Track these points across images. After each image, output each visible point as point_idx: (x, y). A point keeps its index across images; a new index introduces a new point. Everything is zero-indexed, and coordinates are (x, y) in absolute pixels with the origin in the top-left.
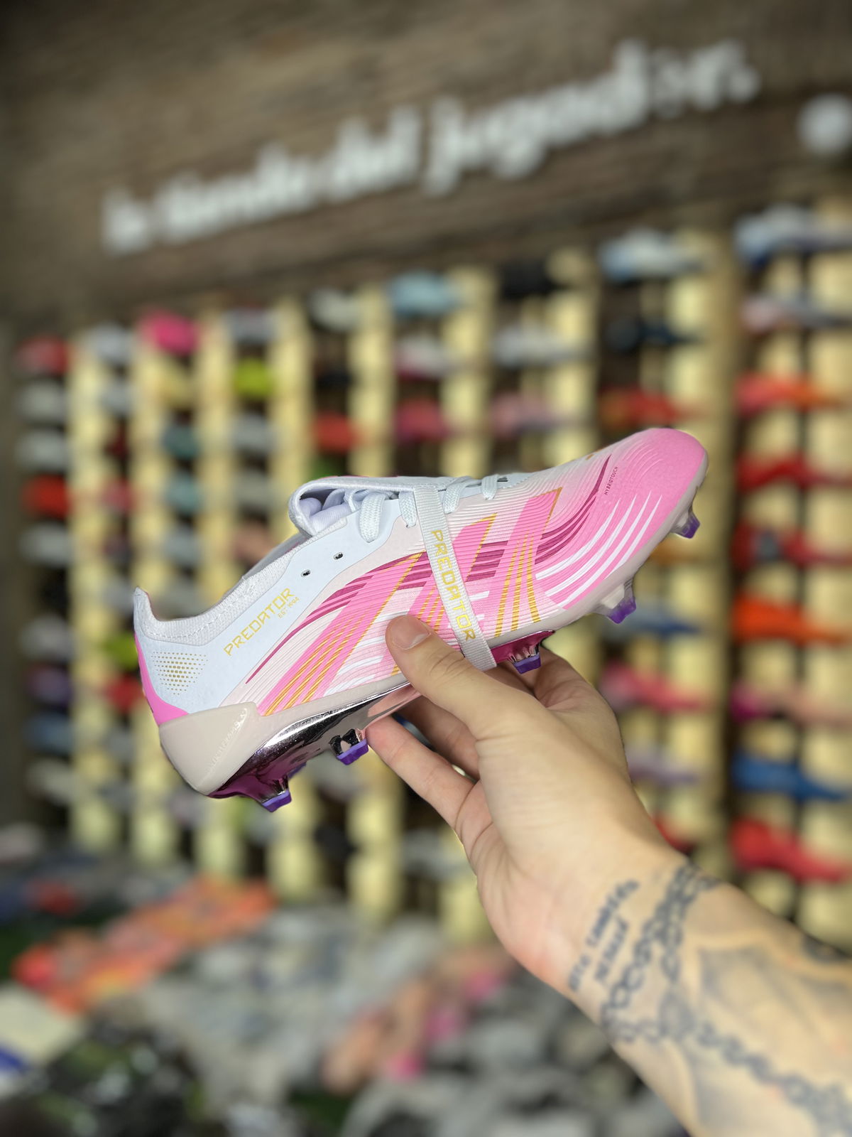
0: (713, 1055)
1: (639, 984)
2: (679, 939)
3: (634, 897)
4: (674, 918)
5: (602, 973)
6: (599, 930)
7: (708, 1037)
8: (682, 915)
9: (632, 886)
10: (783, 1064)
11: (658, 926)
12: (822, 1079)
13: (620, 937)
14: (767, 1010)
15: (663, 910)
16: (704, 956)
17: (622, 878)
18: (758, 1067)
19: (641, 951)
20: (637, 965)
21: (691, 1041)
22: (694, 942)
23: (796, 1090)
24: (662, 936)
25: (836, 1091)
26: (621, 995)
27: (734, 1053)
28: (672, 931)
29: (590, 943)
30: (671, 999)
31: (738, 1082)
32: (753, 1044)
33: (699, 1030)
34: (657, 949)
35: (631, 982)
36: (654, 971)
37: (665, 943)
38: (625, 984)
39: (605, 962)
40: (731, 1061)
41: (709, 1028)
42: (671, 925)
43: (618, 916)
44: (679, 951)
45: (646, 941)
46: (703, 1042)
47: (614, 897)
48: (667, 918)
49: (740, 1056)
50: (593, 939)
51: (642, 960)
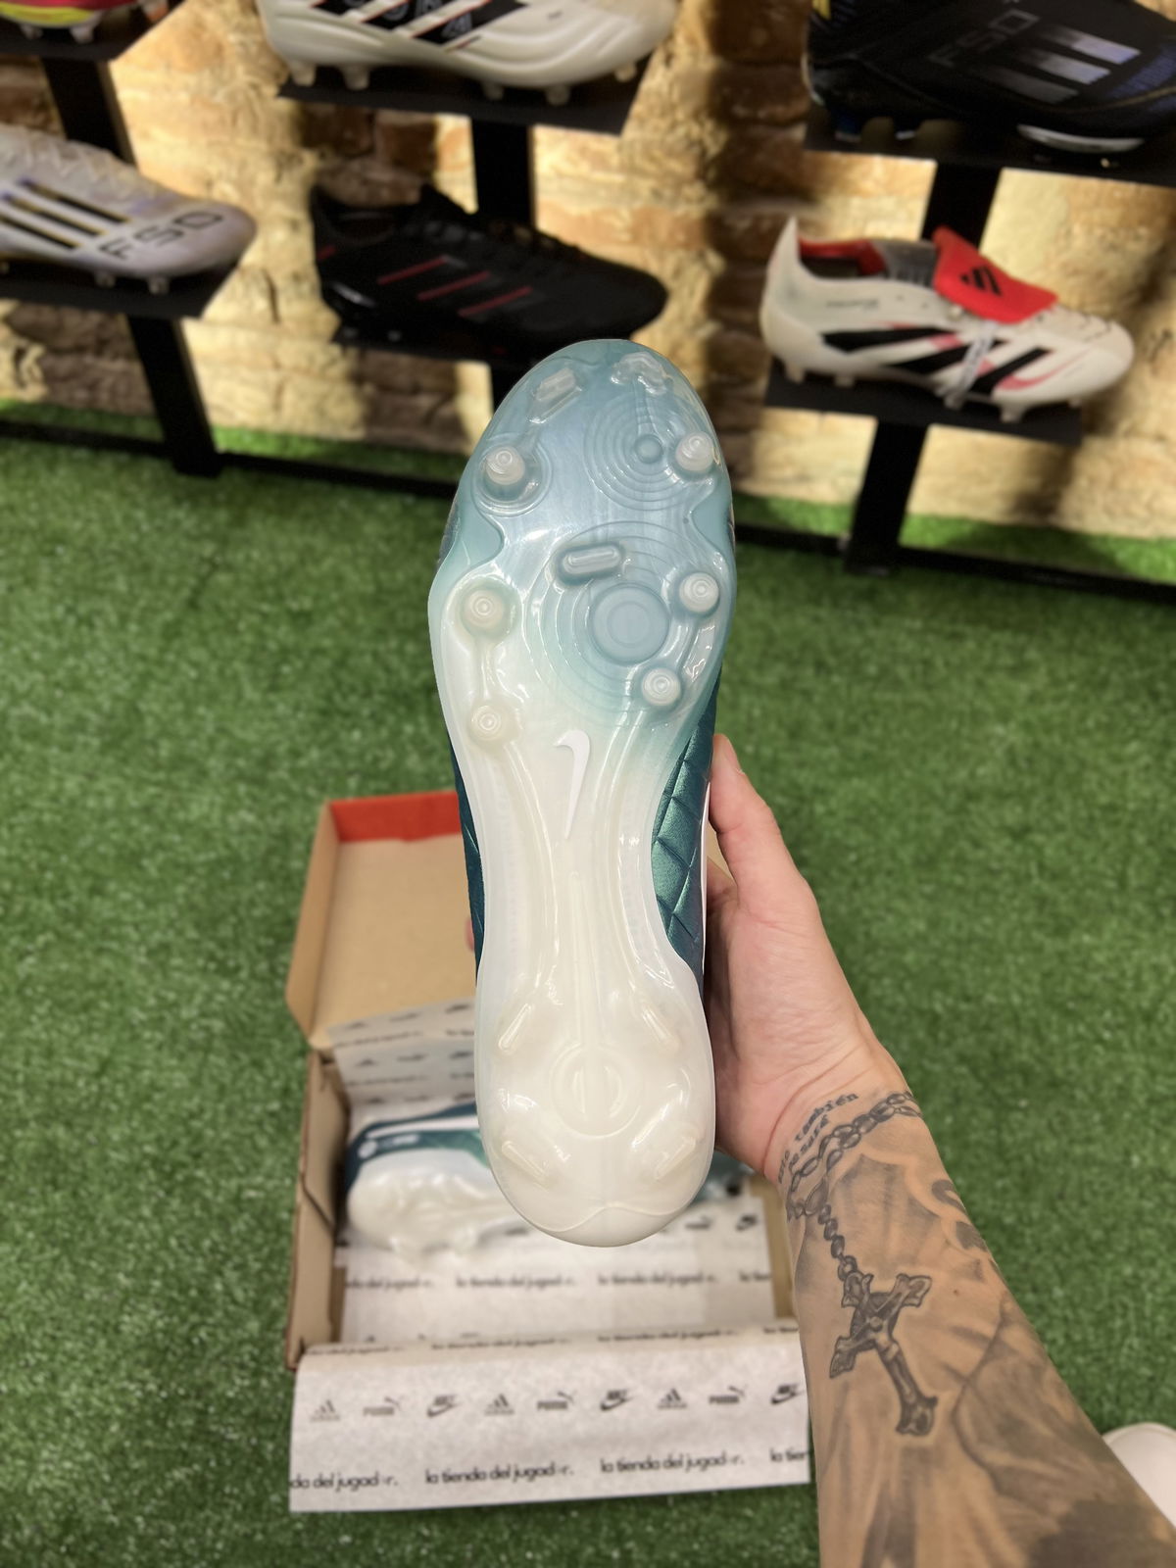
0: (820, 1229)
1: (810, 1172)
2: (855, 1144)
3: (848, 1104)
4: (862, 1130)
5: (796, 1159)
6: (807, 1127)
7: (825, 1216)
8: (869, 1130)
9: (852, 1097)
11: (849, 1129)
13: (817, 1132)
14: (870, 1209)
15: (861, 1119)
16: (862, 1158)
17: (846, 1092)
18: (837, 1242)
19: (823, 1146)
21: (815, 1219)
22: (863, 1148)
24: (844, 1138)
27: (831, 1230)
28: (856, 1136)
29: (798, 1137)
30: (823, 1186)
31: (821, 1250)
32: (843, 1229)
33: (824, 1211)
34: (833, 1144)
35: (805, 1172)
36: (822, 1164)
37: (842, 1143)
38: (801, 1173)
39: (799, 1153)
40: (827, 1237)
41: (829, 1210)
42: (857, 1132)
43: (825, 1116)
44: (845, 1151)
45: (832, 1135)
46: (821, 1221)
47: (833, 1104)
48: (858, 1127)
49: (832, 1234)
50: (801, 1135)
51: (821, 1153)
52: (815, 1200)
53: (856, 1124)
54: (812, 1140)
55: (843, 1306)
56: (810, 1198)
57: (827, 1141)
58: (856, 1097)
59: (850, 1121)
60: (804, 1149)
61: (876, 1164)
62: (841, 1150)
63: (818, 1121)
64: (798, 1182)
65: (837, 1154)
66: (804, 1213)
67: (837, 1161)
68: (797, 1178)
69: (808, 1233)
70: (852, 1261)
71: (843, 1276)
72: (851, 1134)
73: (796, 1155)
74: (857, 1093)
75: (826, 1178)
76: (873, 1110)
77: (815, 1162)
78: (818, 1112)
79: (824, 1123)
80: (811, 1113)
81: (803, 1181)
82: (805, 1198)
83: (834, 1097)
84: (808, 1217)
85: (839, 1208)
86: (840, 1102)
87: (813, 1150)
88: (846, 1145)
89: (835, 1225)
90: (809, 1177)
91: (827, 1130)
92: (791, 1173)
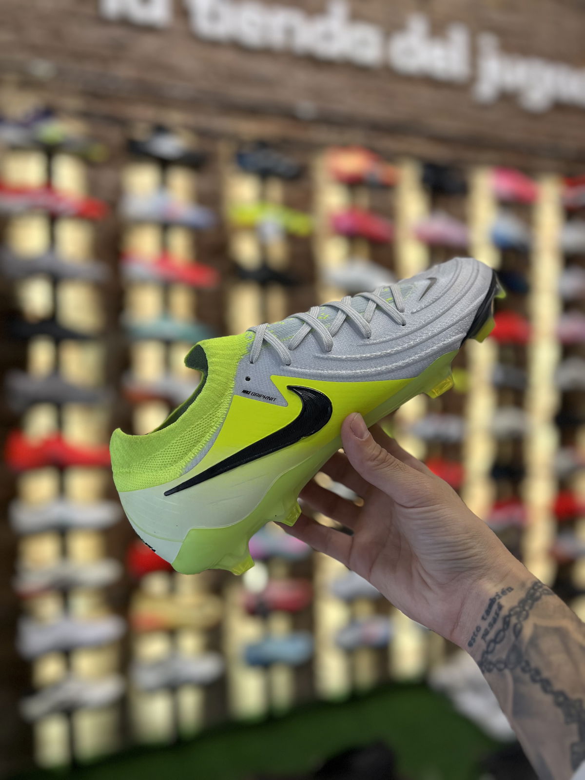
0: (527, 677)
1: (501, 640)
2: (526, 618)
3: (510, 595)
4: (527, 608)
5: (486, 633)
6: (488, 612)
7: (526, 667)
8: (531, 608)
9: (510, 589)
10: (557, 686)
11: (518, 609)
12: (574, 696)
13: (497, 614)
14: (559, 658)
15: (523, 603)
16: (536, 626)
17: (505, 587)
18: (546, 685)
19: (506, 622)
20: (503, 630)
21: (518, 671)
22: (533, 620)
23: (561, 699)
24: (518, 614)
25: (580, 701)
26: (492, 645)
27: (536, 676)
28: (524, 613)
29: (483, 618)
30: (515, 649)
32: (546, 674)
33: (523, 664)
34: (514, 620)
35: (498, 640)
36: (510, 633)
37: (518, 618)
38: (495, 641)
39: (489, 629)
40: (534, 680)
41: (528, 663)
42: (524, 610)
43: (499, 603)
44: (523, 623)
45: (509, 616)
46: (524, 670)
47: (500, 593)
48: (523, 607)
49: (538, 678)
50: (485, 617)
51: (506, 627)
52: (513, 658)
53: (521, 605)
54: (495, 620)
55: (567, 723)
56: (508, 656)
57: (507, 619)
58: (513, 589)
59: (515, 603)
60: (491, 625)
61: (548, 630)
62: (520, 622)
63: (495, 607)
64: (494, 649)
65: (519, 626)
66: (506, 666)
67: (521, 630)
69: (516, 680)
70: (561, 693)
71: (558, 704)
72: (521, 612)
73: (486, 629)
74: (512, 586)
75: (517, 642)
76: (527, 595)
77: (502, 634)
78: (492, 601)
79: (500, 607)
80: (487, 602)
81: (498, 646)
82: (504, 656)
84: (512, 670)
85: (535, 661)
86: (504, 592)
87: (499, 625)
88: (521, 619)
89: (537, 672)
90: (502, 644)
91: (504, 612)
92: (485, 641)
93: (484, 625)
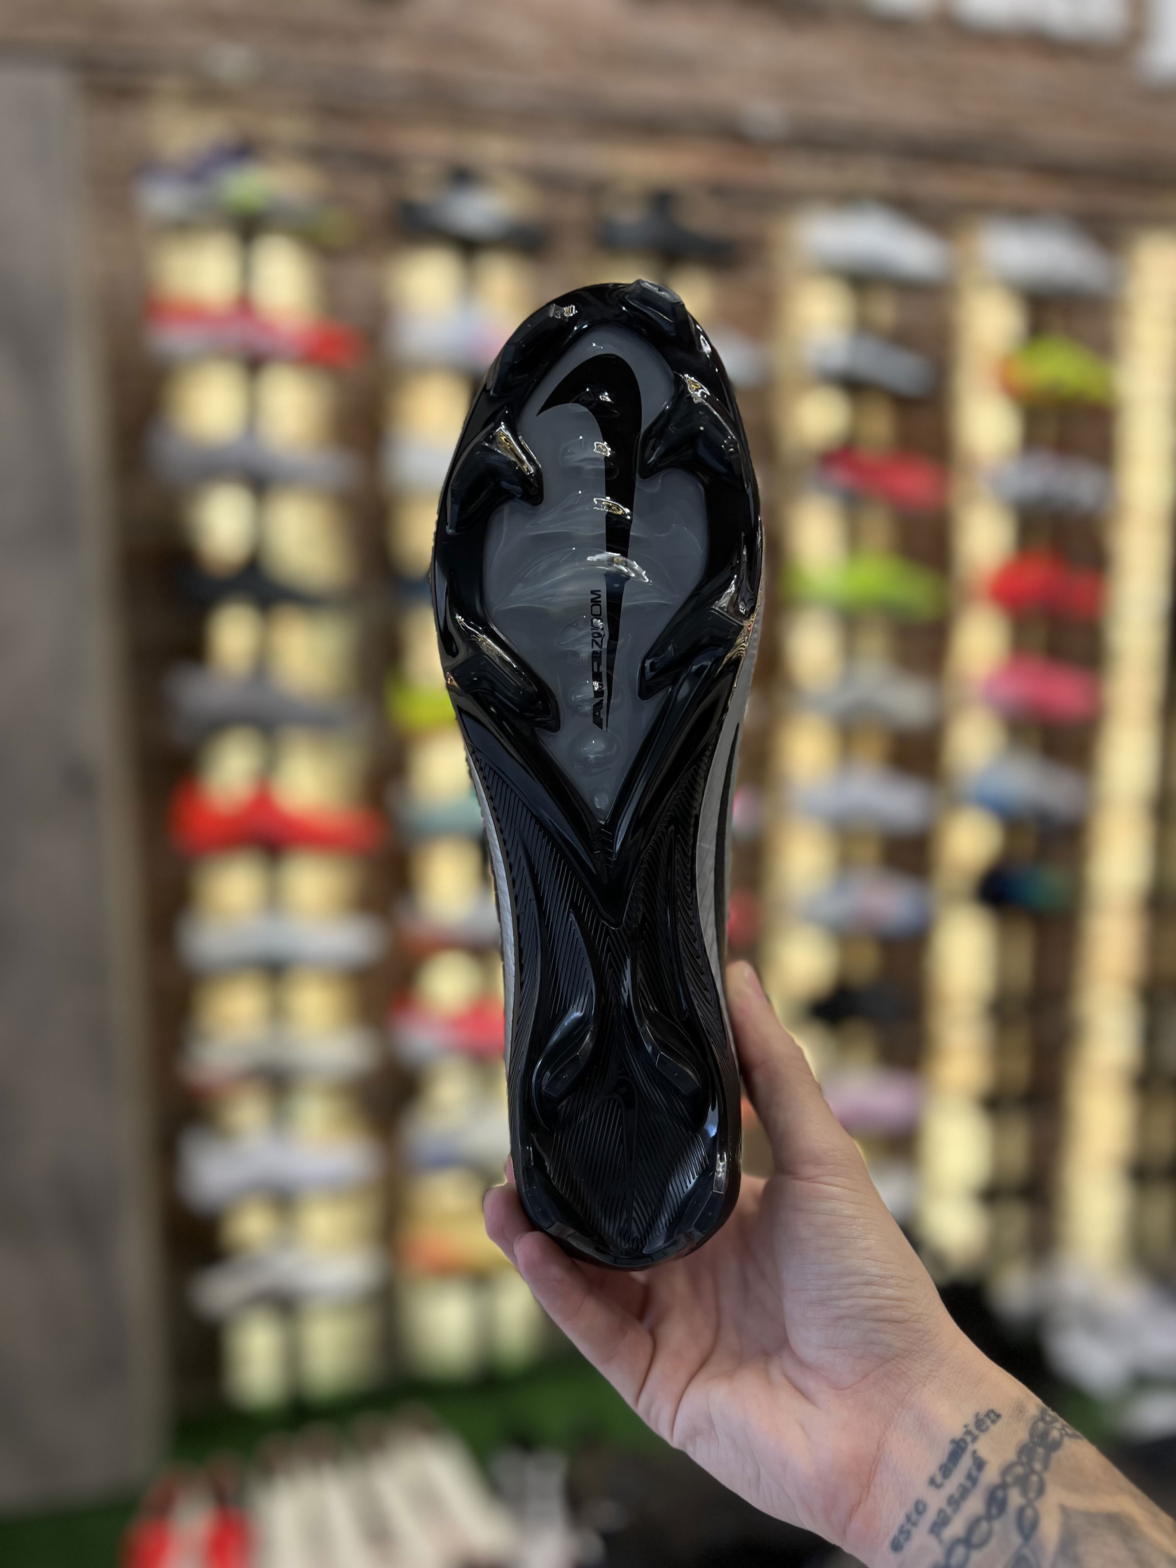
1: (984, 1542)
2: (1041, 1490)
3: (994, 1431)
4: (1038, 1466)
5: (944, 1521)
6: (946, 1470)
8: (1046, 1466)
9: (994, 1416)
11: (1019, 1470)
13: (972, 1478)
15: (1027, 1452)
16: (1065, 1512)
17: (981, 1408)
19: (996, 1500)
20: (989, 1517)
22: (1057, 1497)
24: (1023, 1482)
28: (1034, 1478)
29: (932, 1482)
34: (1015, 1498)
35: (975, 1539)
36: (1006, 1527)
37: (1024, 1492)
38: (967, 1541)
39: (949, 1510)
42: (1033, 1471)
43: (974, 1452)
44: (1038, 1504)
45: (1004, 1486)
47: (972, 1427)
48: (1029, 1464)
50: (939, 1479)
51: (994, 1511)
53: (1024, 1459)
54: (964, 1492)
57: (1000, 1494)
58: (998, 1416)
59: (1011, 1455)
60: (955, 1502)
62: (1030, 1503)
63: (966, 1462)
64: (966, 1560)
65: (1029, 1513)
67: (1035, 1524)
68: (960, 1551)
72: (1026, 1477)
73: (941, 1512)
74: (998, 1411)
75: (1027, 1551)
76: (1031, 1435)
77: (984, 1526)
78: (958, 1446)
79: (979, 1463)
81: (976, 1556)
83: (970, 1420)
86: (980, 1424)
87: (975, 1505)
88: (1032, 1495)
90: (986, 1550)
91: (990, 1474)
92: (941, 1541)
93: (936, 1501)
